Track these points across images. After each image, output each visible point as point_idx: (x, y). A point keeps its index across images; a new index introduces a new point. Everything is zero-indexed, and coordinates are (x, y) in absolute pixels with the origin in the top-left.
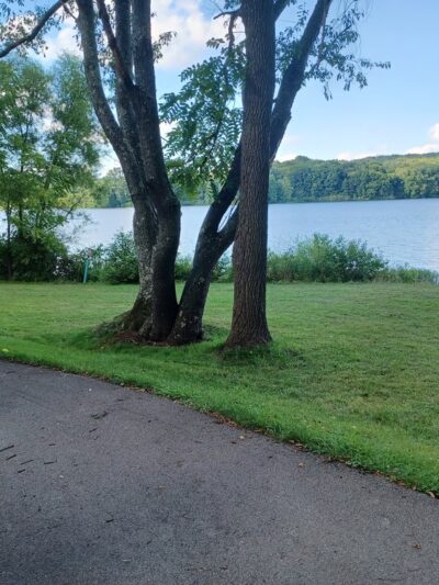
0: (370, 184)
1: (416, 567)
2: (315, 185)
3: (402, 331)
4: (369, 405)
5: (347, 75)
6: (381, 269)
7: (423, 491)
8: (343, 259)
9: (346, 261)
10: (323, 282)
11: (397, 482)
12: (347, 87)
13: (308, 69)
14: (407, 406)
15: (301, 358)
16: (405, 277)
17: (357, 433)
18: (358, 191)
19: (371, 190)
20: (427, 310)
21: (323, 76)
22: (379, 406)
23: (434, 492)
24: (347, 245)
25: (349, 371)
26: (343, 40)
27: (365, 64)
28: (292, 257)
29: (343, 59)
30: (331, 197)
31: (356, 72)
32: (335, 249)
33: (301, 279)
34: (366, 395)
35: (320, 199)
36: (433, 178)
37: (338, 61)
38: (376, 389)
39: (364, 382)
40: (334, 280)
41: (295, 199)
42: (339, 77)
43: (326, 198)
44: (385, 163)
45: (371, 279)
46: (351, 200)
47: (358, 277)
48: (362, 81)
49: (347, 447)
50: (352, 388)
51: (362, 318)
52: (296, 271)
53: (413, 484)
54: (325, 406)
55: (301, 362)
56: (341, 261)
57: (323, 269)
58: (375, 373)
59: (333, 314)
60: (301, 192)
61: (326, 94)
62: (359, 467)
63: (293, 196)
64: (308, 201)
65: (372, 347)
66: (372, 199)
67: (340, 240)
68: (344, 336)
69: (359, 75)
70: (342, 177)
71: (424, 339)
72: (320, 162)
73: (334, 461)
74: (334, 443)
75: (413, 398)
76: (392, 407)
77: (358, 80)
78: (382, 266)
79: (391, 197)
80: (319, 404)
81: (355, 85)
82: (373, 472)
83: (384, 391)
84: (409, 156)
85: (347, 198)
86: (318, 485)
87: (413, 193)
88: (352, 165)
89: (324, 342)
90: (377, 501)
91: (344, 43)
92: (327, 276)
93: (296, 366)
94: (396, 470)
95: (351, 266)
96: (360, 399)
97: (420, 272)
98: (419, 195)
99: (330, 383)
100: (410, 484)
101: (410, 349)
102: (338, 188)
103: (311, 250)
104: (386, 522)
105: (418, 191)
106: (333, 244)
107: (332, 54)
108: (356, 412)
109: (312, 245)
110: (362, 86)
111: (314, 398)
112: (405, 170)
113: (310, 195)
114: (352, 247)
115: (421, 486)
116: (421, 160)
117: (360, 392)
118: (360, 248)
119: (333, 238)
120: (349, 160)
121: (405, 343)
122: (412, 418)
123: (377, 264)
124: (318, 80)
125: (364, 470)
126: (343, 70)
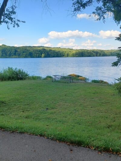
0: (24, 54)
1: (35, 156)
2: (8, 53)
3: (33, 93)
4: (24, 114)
5: (14, 23)
6: (28, 76)
7: (37, 135)
8: (17, 74)
9: (18, 75)
10: (12, 81)
11: (30, 134)
12: (14, 27)
13: (2, 20)
14: (34, 113)
15: (5, 103)
16: (34, 78)
17: (20, 123)
18: (21, 55)
19: (24, 55)
20: (39, 87)
21: (7, 22)
22: (27, 114)
23: (39, 135)
24: (18, 70)
25: (19, 105)
26: (12, 13)
27: (18, 21)
28: (2, 74)
29: (12, 18)
30: (13, 57)
31: (16, 23)
32: (15, 71)
33: (5, 80)
34: (23, 111)
35: (10, 57)
36: (40, 53)
37: (11, 19)
38: (26, 109)
39: (23, 108)
40: (15, 80)
41: (3, 57)
42: (11, 23)
43: (12, 57)
44: (27, 48)
45: (25, 79)
46: (19, 58)
47: (21, 79)
48: (18, 25)
49: (17, 127)
50: (20, 110)
51: (23, 90)
52: (3, 78)
53: (34, 134)
54: (11, 116)
55: (5, 104)
56: (16, 74)
57: (11, 77)
58: (26, 105)
59: (14, 90)
60: (4, 55)
61: (8, 28)
62: (20, 132)
63: (2, 56)
64: (7, 58)
65: (25, 98)
66: (25, 58)
67: (16, 69)
68: (18, 96)
69: (17, 24)
70: (16, 51)
71: (38, 94)
72: (10, 47)
73: (13, 132)
74: (13, 127)
75: (36, 110)
76: (30, 113)
77: (17, 25)
78: (28, 75)
79: (30, 57)
80: (10, 116)
81: (16, 26)
82: (24, 133)
83: (28, 109)
84: (33, 46)
85: (18, 57)
86: (8, 140)
87: (35, 56)
88: (19, 48)
89: (12, 98)
90: (24, 141)
91: (12, 14)
92: (13, 79)
93: (3, 106)
94: (30, 131)
95: (20, 76)
96: (22, 112)
97: (37, 77)
98: (36, 57)
99: (14, 110)
100: (33, 134)
101: (35, 97)
102: (15, 54)
103: (8, 72)
104: (27, 146)
105: (36, 56)
106: (14, 70)
107: (9, 17)
108: (21, 116)
109: (8, 70)
110: (18, 27)
111: (9, 114)
112: (33, 50)
113: (7, 56)
114: (19, 71)
115: (36, 134)
116: (36, 48)
117: (22, 111)
118: (22, 71)
119: (14, 68)
120: (18, 47)
121: (33, 96)
122: (35, 116)
123: (27, 75)
124: (5, 23)
125: (21, 133)
126: (12, 22)
